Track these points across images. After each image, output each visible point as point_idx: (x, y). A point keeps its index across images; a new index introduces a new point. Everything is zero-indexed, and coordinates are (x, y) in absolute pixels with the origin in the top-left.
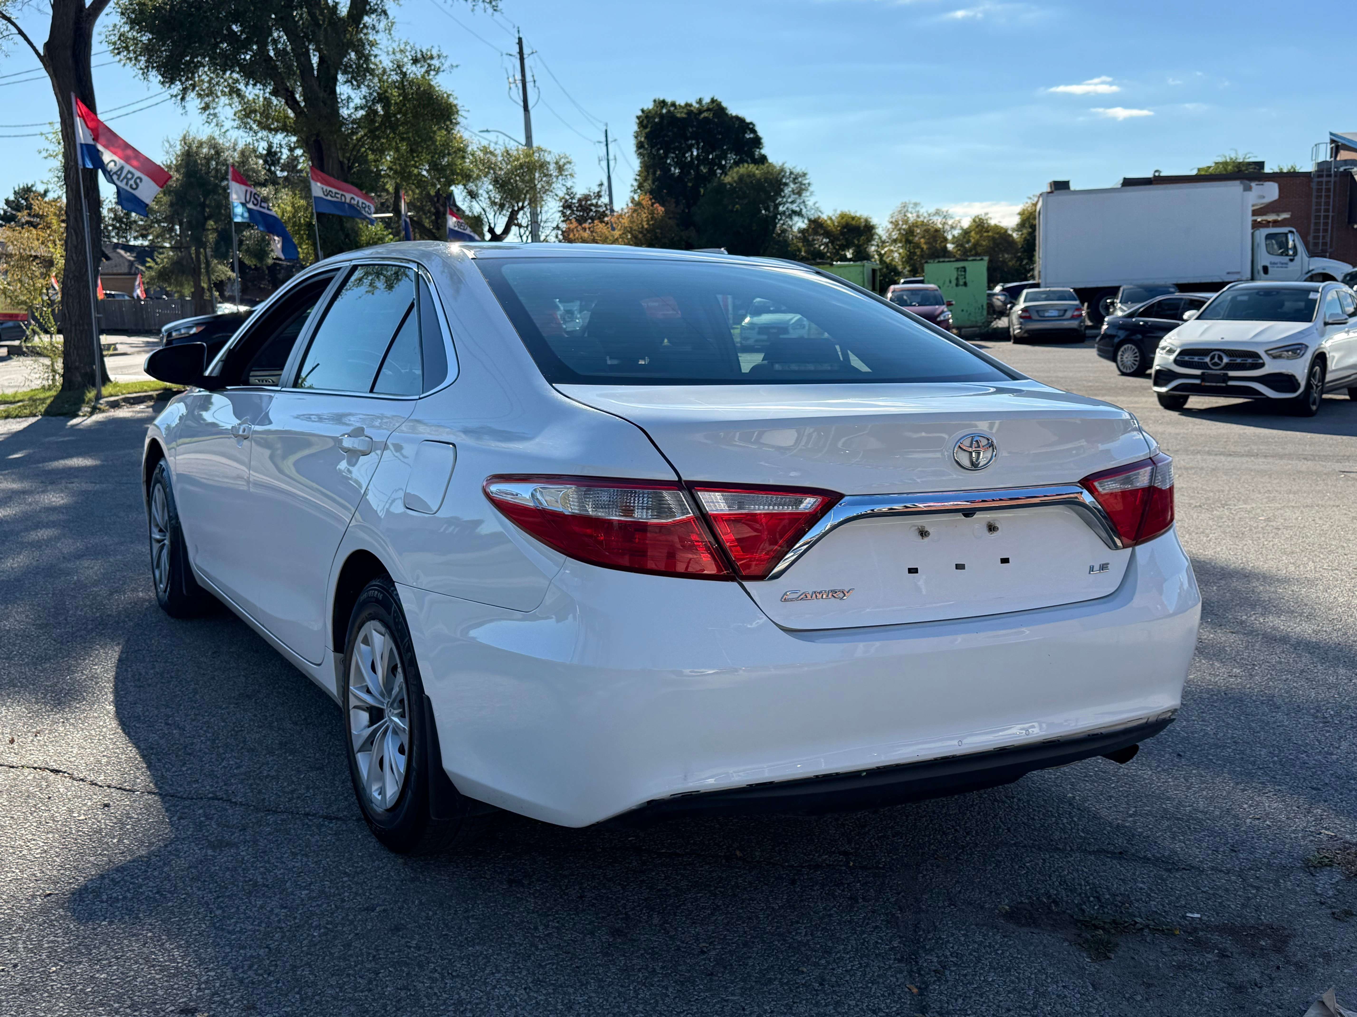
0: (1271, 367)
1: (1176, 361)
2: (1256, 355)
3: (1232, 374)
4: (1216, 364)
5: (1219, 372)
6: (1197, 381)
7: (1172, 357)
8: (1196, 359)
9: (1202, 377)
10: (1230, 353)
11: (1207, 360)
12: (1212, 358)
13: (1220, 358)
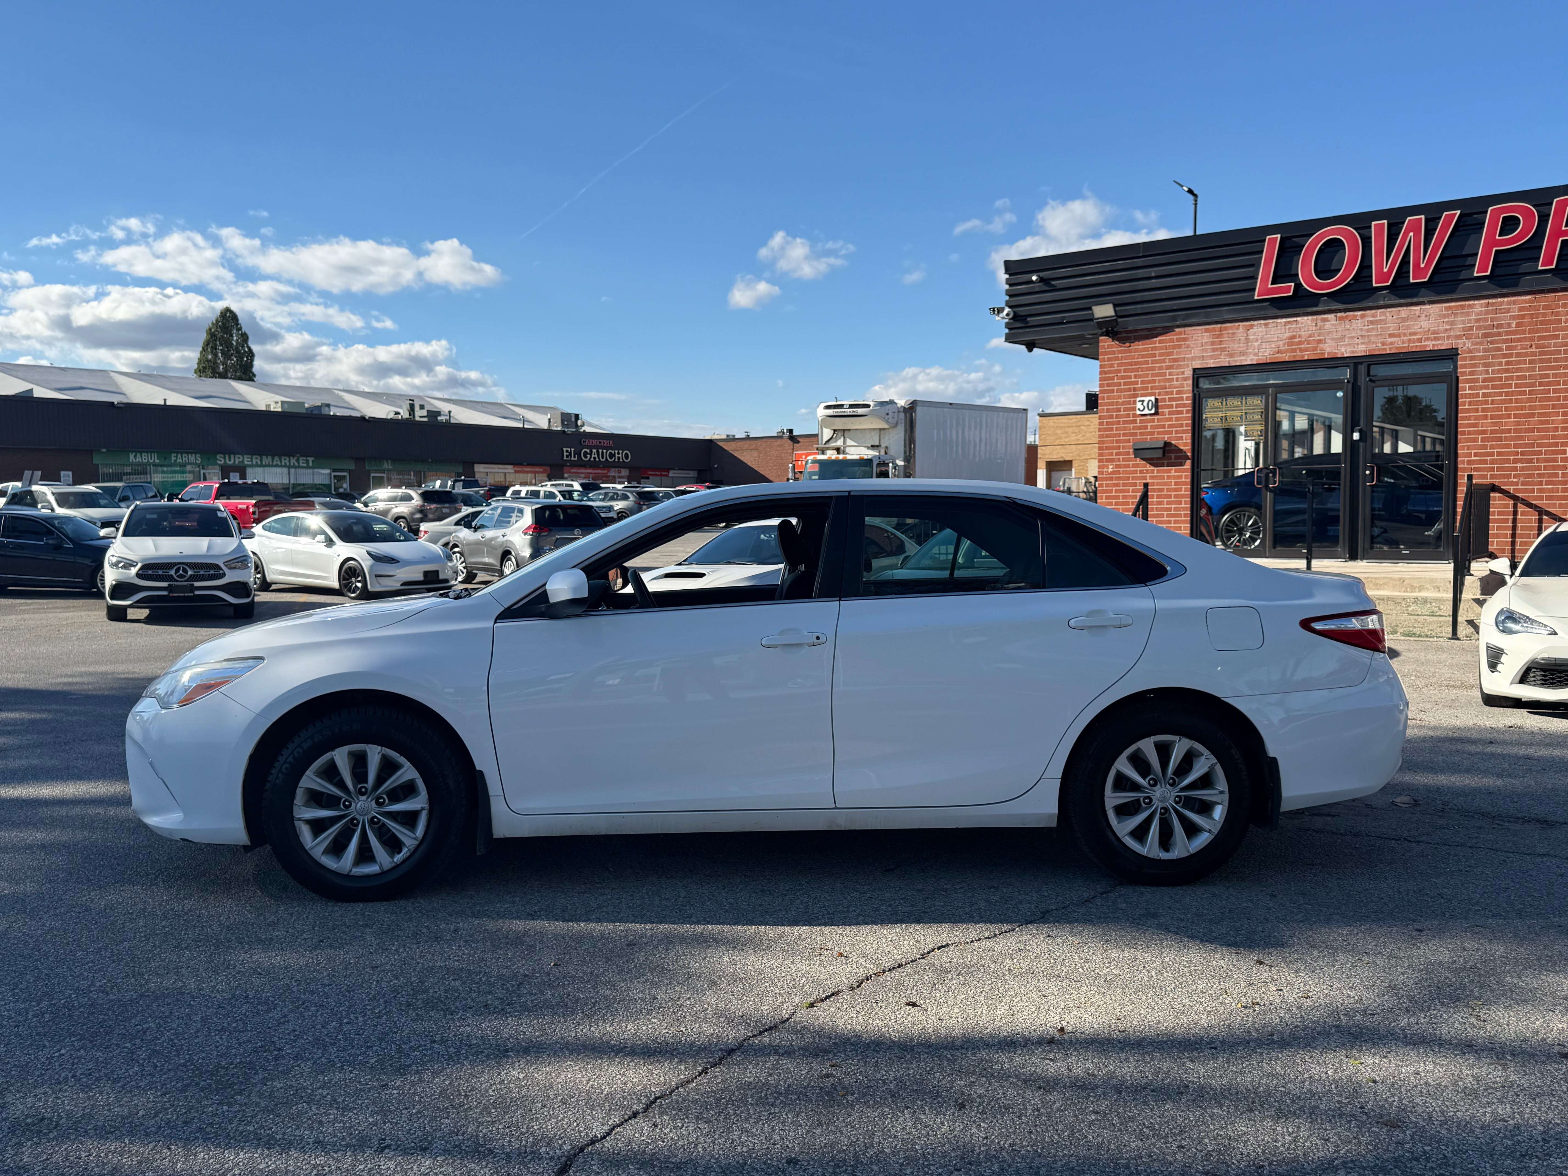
0: (231, 577)
1: (138, 575)
2: (216, 567)
3: (197, 584)
4: (181, 576)
5: (186, 583)
6: (165, 593)
7: (134, 571)
8: (160, 572)
9: (168, 589)
10: (193, 566)
11: (172, 572)
12: (177, 571)
13: (185, 571)
